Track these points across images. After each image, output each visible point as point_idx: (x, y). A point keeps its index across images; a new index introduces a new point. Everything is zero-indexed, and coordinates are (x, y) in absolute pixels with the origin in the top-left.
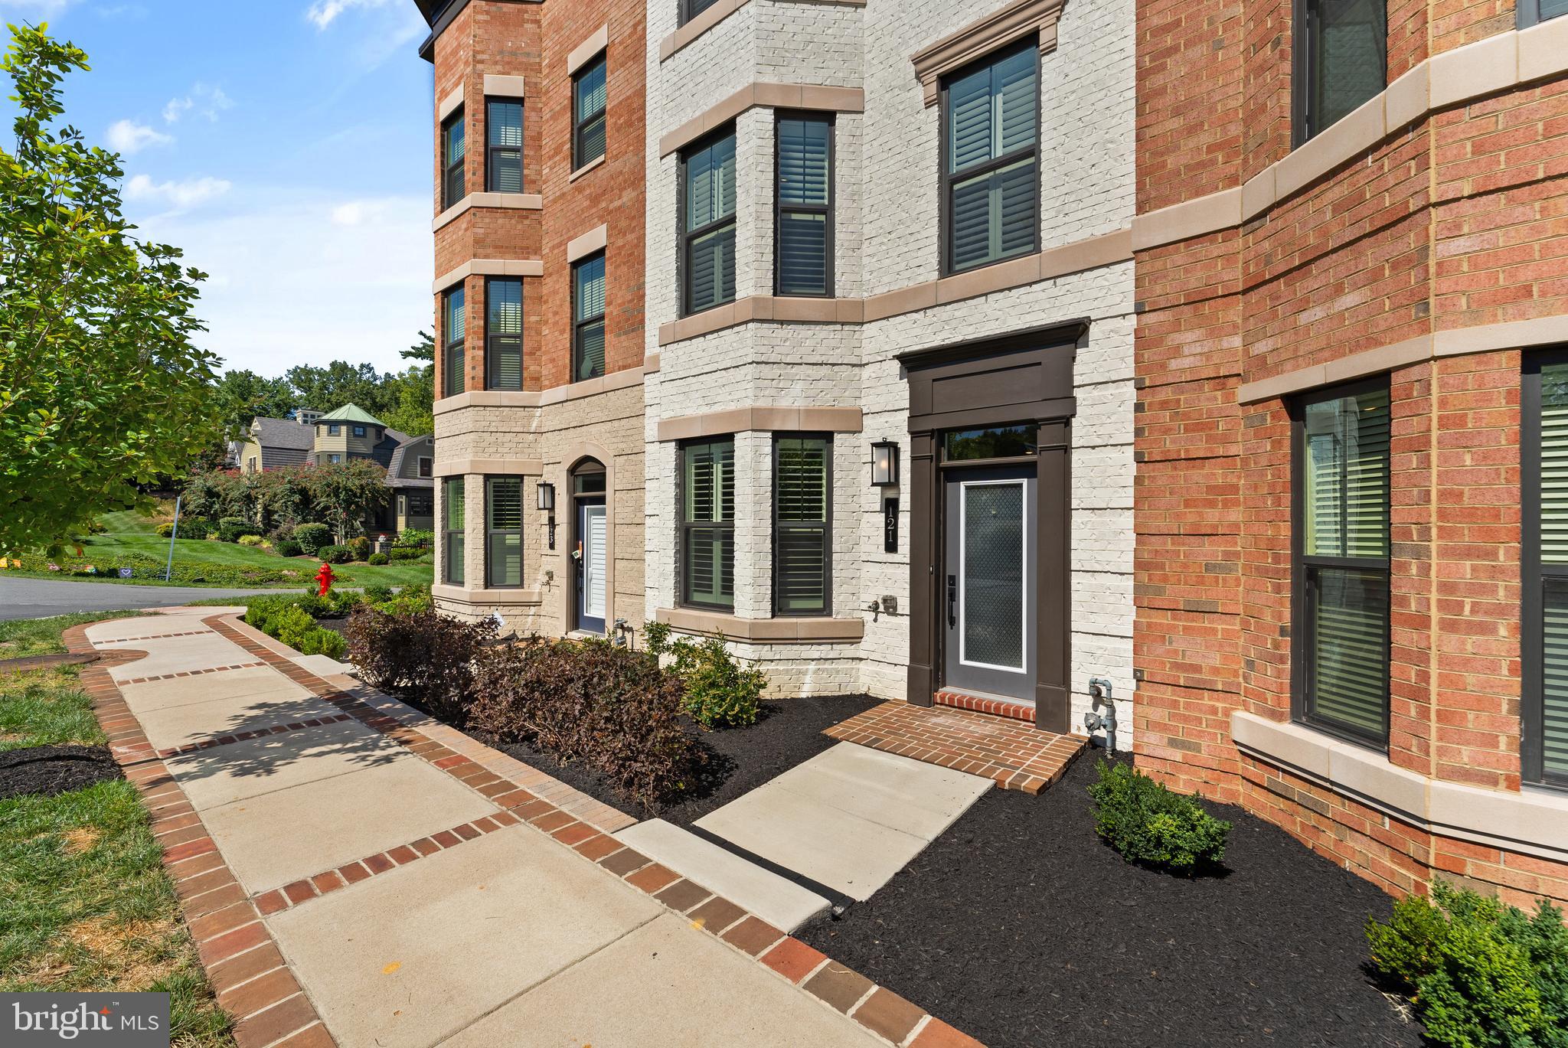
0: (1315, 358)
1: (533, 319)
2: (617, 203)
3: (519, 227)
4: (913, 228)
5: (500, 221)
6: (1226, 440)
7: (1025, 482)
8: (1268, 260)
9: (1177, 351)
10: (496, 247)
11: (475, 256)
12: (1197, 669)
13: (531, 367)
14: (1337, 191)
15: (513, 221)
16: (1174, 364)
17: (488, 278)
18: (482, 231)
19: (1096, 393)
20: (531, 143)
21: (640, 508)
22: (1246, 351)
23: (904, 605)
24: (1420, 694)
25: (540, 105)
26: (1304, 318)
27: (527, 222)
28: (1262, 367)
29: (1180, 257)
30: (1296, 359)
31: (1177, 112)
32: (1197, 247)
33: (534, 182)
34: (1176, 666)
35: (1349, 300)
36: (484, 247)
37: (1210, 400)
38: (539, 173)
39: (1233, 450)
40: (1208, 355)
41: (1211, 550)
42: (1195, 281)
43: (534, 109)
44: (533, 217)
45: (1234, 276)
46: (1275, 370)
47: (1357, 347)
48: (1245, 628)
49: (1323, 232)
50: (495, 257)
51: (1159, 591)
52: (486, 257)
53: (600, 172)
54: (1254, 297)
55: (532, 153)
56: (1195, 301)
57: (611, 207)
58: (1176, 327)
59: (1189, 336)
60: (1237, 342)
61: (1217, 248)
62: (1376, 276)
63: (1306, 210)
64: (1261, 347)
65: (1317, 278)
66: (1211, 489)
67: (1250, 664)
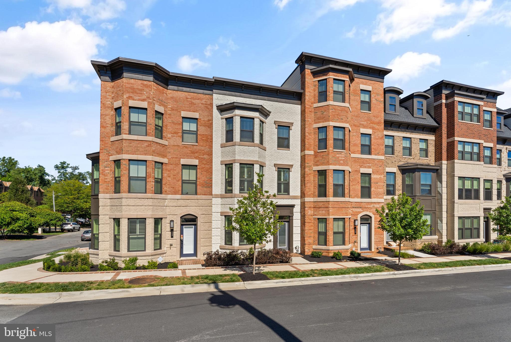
0: (320, 216)
1: (165, 175)
2: (202, 157)
3: (162, 149)
4: (273, 187)
5: (158, 147)
6: (312, 221)
7: (286, 223)
8: (316, 206)
9: (308, 212)
10: (157, 154)
11: (152, 155)
12: (310, 242)
13: (165, 188)
14: (322, 203)
15: (161, 147)
16: (308, 213)
17: (156, 162)
18: (154, 148)
19: (295, 213)
20: (165, 127)
21: (211, 227)
22: (314, 213)
23: (272, 241)
24: (329, 241)
25: (167, 117)
26: (320, 212)
27: (164, 148)
28: (315, 215)
29: (309, 203)
30: (319, 215)
31: (308, 189)
32: (310, 203)
33: (166, 137)
34: (309, 242)
35: (323, 212)
36: (154, 153)
37: (311, 217)
38: (167, 135)
39: (313, 222)
40: (311, 213)
41: (311, 231)
42: (310, 206)
43: (166, 118)
44: (166, 147)
45: (312, 206)
46: (317, 216)
47: (324, 216)
48: (314, 238)
49: (321, 206)
50: (157, 157)
51: (307, 235)
52: (155, 156)
53: (195, 147)
54: (314, 209)
55: (165, 130)
56: (310, 208)
57: (200, 156)
58: (308, 210)
59: (310, 211)
60: (313, 212)
61: (311, 203)
62: (326, 211)
63: (319, 203)
64: (315, 213)
65: (321, 209)
66: (311, 225)
67: (314, 241)
